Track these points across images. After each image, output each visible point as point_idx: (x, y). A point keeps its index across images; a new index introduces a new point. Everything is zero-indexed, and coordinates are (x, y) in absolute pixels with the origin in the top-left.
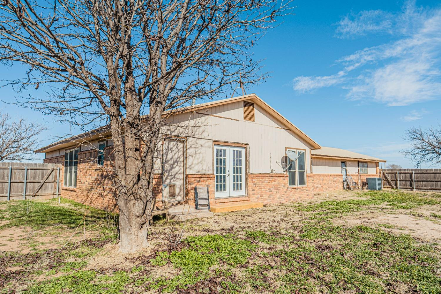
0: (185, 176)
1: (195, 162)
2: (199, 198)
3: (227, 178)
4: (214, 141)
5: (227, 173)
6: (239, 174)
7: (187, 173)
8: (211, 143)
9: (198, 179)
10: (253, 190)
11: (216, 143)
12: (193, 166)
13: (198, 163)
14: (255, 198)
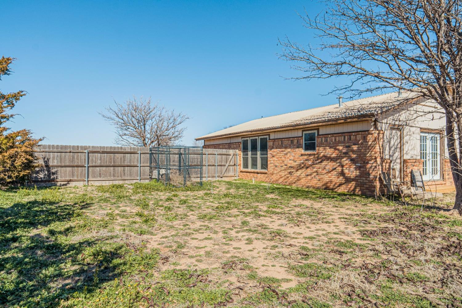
0: (402, 160)
1: (410, 148)
2: (416, 180)
3: (428, 162)
4: (421, 129)
5: (428, 158)
6: (436, 159)
7: (405, 158)
8: (419, 129)
9: (413, 164)
10: (448, 175)
11: (423, 130)
12: (409, 152)
13: (412, 149)
14: (449, 182)
